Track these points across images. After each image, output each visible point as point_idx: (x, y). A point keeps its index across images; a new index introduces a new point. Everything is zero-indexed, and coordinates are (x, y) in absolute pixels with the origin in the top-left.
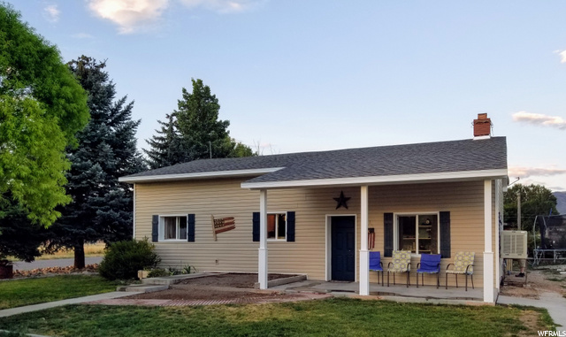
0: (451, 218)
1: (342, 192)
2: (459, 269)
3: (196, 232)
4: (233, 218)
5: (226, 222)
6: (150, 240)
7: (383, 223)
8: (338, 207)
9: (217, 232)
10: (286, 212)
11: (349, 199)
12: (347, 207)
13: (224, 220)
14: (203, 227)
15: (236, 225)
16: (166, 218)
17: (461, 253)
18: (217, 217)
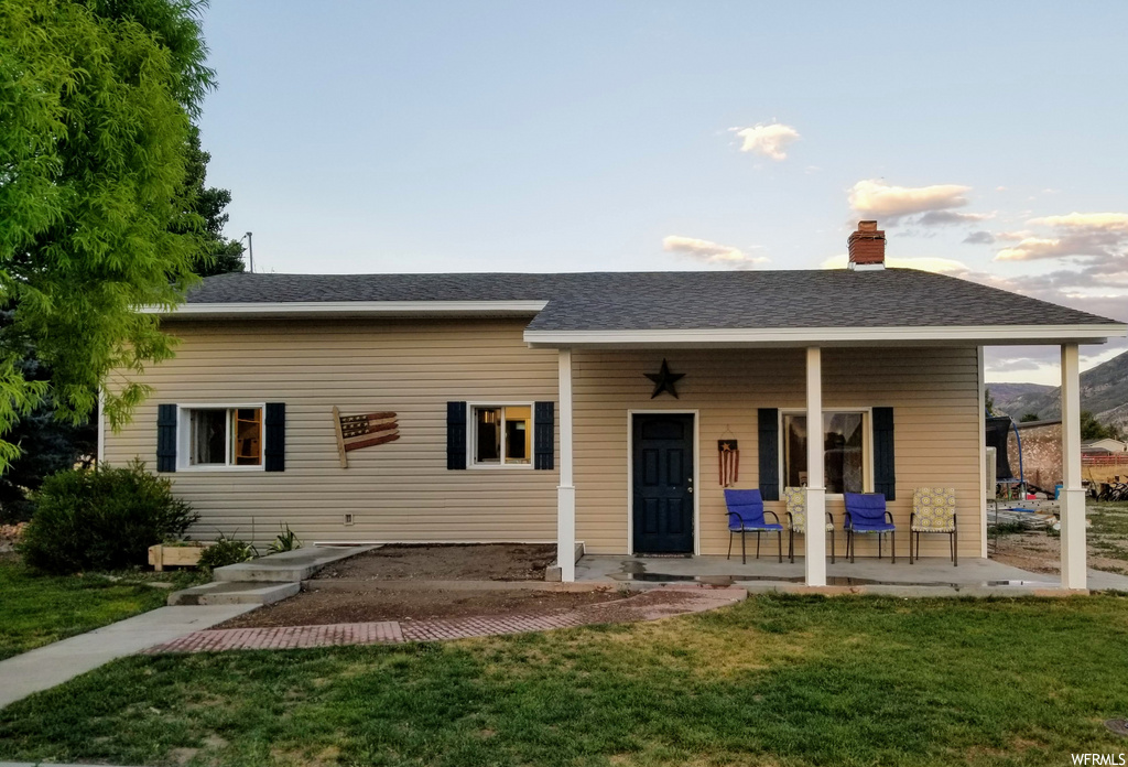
0: (896, 420)
1: (665, 364)
2: (926, 522)
3: (287, 448)
4: (392, 415)
5: (374, 423)
6: (151, 467)
7: (755, 429)
8: (655, 395)
9: (348, 448)
10: (532, 403)
11: (681, 376)
12: (676, 395)
13: (369, 418)
14: (308, 435)
15: (401, 431)
16: (193, 412)
17: (926, 491)
18: (349, 411)
